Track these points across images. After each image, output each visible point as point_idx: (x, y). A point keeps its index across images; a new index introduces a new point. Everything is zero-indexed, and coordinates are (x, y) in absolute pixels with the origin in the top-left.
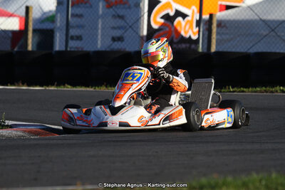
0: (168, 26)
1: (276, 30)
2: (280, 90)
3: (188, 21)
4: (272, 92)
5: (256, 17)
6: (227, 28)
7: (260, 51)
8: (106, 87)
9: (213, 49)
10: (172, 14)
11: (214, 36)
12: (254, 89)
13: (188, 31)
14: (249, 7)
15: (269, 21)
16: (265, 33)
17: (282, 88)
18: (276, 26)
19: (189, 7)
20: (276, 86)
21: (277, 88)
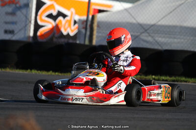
1: (148, 31)
9: (94, 43)
13: (67, 29)
17: (154, 77)
18: (148, 27)
20: (149, 75)
21: (150, 77)
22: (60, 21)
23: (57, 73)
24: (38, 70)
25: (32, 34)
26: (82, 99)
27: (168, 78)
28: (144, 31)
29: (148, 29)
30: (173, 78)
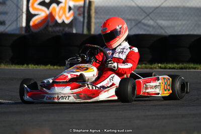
1: (150, 15)
2: (158, 67)
3: (62, 7)
4: (151, 68)
10: (47, 1)
13: (62, 16)
15: (145, 7)
17: (160, 65)
18: (151, 11)
20: (155, 63)
21: (156, 65)
22: (54, 8)
23: (55, 67)
24: (35, 65)
25: (24, 24)
26: (69, 96)
27: (175, 65)
28: (146, 15)
29: (150, 13)
30: (180, 65)
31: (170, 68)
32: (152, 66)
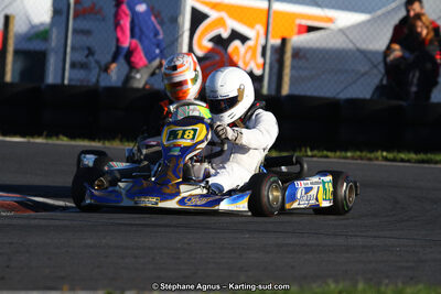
0: (218, 53)
1: (379, 67)
2: (383, 156)
3: (250, 48)
4: (370, 159)
5: (351, 46)
6: (307, 60)
7: (354, 96)
8: (121, 141)
9: (285, 90)
10: (225, 35)
11: (287, 71)
12: (343, 154)
13: (249, 63)
14: (342, 31)
16: (363, 70)
17: (385, 154)
18: (380, 60)
19: (251, 26)
20: (377, 151)
21: (379, 154)
22: (237, 48)
30: (422, 156)
31: (402, 160)
32: (372, 155)
